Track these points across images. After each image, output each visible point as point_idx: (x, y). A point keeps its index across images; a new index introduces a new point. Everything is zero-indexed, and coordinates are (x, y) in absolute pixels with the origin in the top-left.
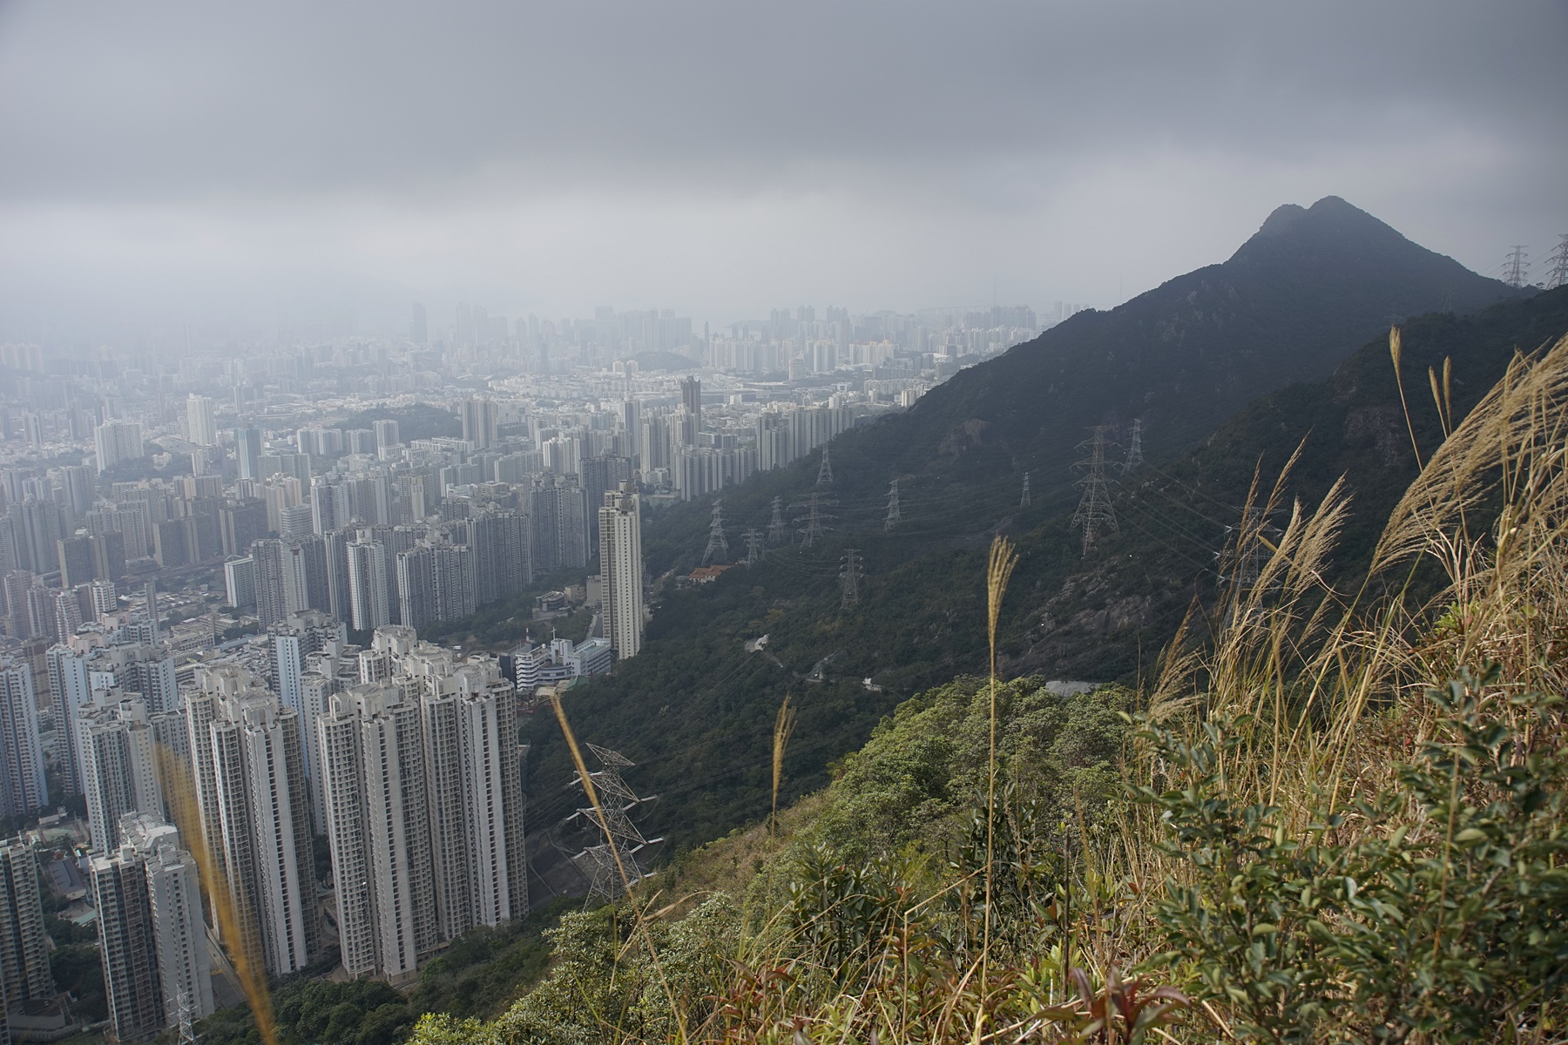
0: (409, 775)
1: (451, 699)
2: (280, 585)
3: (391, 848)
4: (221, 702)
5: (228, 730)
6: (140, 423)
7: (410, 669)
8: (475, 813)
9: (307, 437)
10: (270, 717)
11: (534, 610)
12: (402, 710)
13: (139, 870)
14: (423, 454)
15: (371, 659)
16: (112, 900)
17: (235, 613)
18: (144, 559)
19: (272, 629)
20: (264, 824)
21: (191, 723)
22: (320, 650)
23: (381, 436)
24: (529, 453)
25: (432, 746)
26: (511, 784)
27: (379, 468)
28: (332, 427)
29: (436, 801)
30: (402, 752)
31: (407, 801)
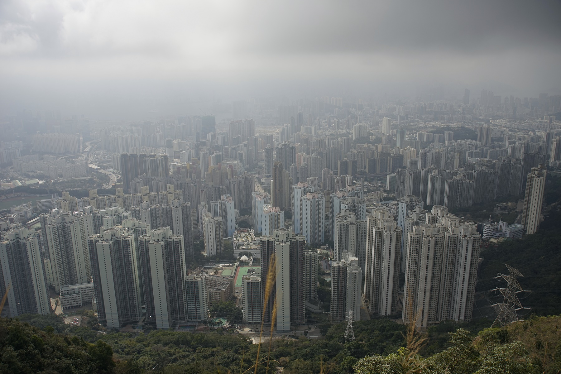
0: (436, 260)
1: (456, 236)
2: (404, 185)
3: (426, 283)
4: (378, 221)
5: (379, 231)
6: (368, 125)
7: (443, 222)
8: (458, 279)
9: (420, 135)
10: (393, 229)
11: (494, 209)
12: (438, 236)
13: (345, 269)
14: (461, 145)
15: (430, 216)
16: (336, 276)
17: (388, 192)
18: (363, 170)
19: (399, 200)
20: (385, 264)
21: (368, 226)
22: (414, 210)
23: (446, 137)
24: (502, 149)
25: (446, 251)
26: (473, 271)
27: (444, 148)
28: (430, 132)
29: (444, 271)
30: (435, 251)
31: (434, 268)
